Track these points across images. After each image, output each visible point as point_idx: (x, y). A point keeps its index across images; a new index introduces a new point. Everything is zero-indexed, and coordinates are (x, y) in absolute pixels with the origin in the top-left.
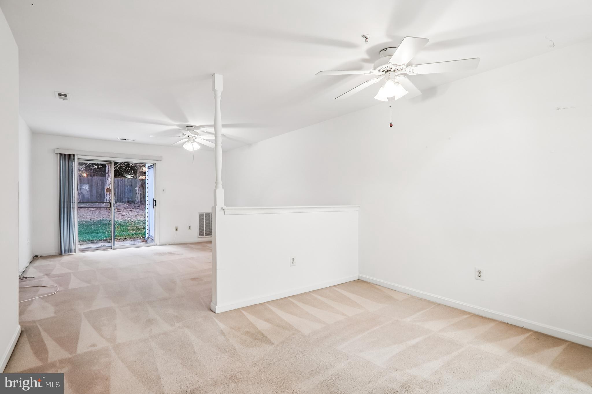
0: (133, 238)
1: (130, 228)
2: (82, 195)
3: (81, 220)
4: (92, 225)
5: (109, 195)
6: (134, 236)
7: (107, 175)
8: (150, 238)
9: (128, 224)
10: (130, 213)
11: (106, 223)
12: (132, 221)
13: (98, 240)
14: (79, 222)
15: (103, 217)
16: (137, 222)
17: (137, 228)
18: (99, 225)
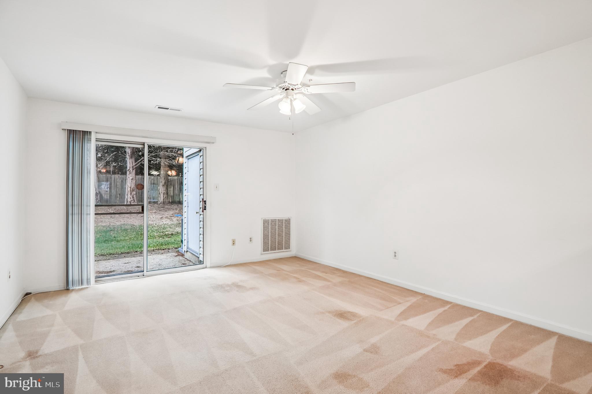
0: (163, 249)
1: (156, 234)
2: (100, 195)
3: (99, 225)
4: (111, 231)
5: (130, 195)
6: (164, 247)
7: (128, 172)
8: (190, 252)
9: (152, 229)
10: (154, 215)
11: (128, 228)
12: (157, 225)
13: (120, 253)
14: (96, 227)
15: (124, 220)
16: (163, 226)
17: (164, 234)
18: (119, 230)
